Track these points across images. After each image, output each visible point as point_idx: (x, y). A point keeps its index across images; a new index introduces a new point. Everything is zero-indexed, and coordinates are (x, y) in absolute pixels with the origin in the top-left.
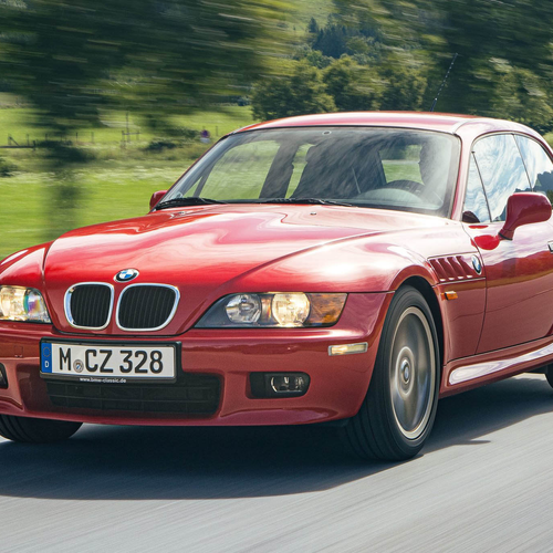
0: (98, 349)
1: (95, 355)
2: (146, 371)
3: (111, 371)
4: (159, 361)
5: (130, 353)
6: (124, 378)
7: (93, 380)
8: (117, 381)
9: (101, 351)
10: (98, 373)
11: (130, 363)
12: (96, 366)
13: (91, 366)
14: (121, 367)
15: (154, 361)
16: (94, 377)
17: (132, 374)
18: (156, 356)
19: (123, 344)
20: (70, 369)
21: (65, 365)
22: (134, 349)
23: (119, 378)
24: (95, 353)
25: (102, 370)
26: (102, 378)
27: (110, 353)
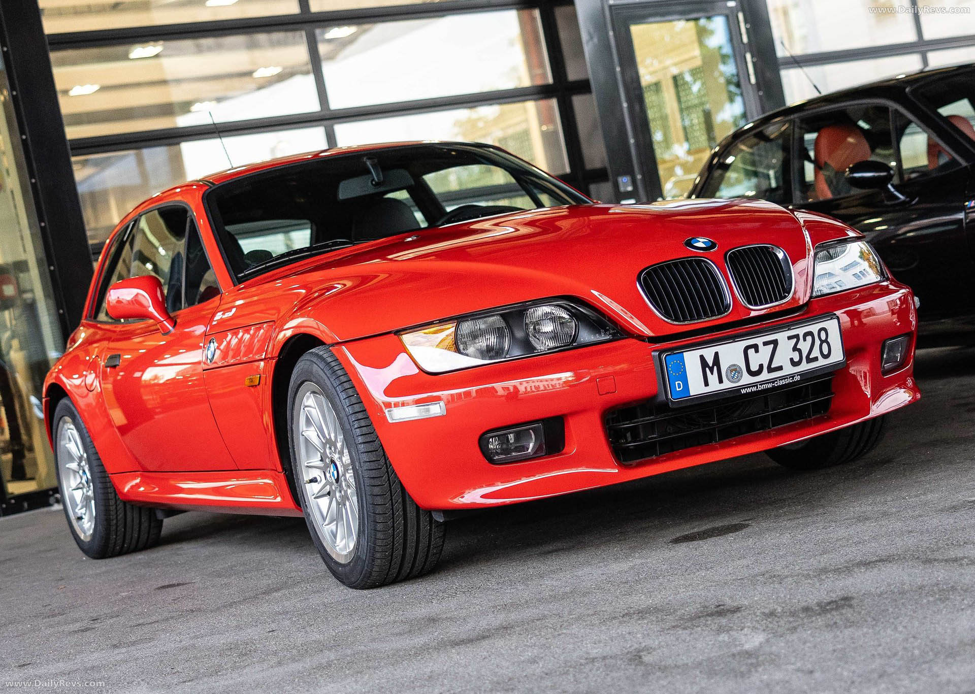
0: (759, 341)
1: (757, 351)
2: (816, 359)
3: (780, 368)
4: (826, 341)
5: (797, 336)
6: (798, 374)
7: (760, 388)
8: (790, 381)
9: (765, 344)
10: (765, 376)
11: (800, 351)
12: (761, 366)
13: (754, 367)
14: (792, 359)
15: (822, 342)
16: (762, 383)
17: (805, 367)
18: (823, 337)
19: (788, 326)
20: (721, 381)
21: (713, 378)
22: (801, 331)
23: (792, 376)
24: (756, 347)
25: (770, 370)
26: (773, 381)
27: (775, 343)
